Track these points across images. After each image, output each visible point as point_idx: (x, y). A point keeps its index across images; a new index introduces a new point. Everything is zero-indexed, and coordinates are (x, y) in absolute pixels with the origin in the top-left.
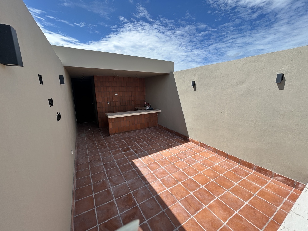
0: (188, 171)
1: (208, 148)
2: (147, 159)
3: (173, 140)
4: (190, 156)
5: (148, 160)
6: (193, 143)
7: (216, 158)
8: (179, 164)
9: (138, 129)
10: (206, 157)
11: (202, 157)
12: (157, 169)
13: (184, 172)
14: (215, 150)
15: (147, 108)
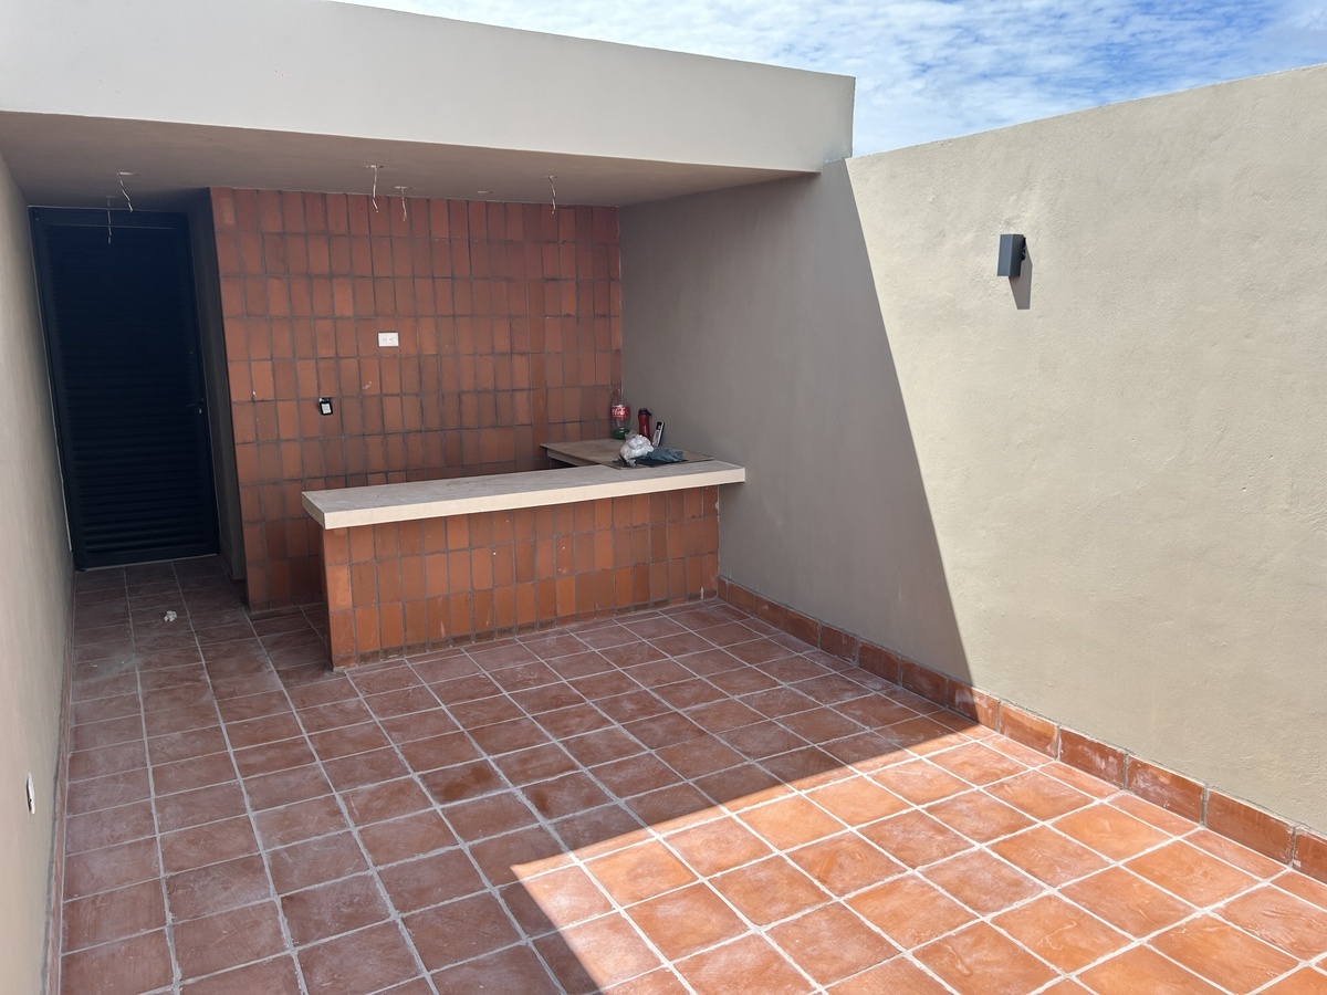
1: (1132, 775)
2: (634, 858)
3: (842, 708)
4: (981, 841)
5: (640, 864)
6: (1004, 738)
7: (1200, 860)
8: (894, 902)
9: (564, 620)
10: (1117, 855)
11: (1079, 855)
12: (709, 942)
13: (931, 973)
14: (1185, 798)
15: (637, 452)
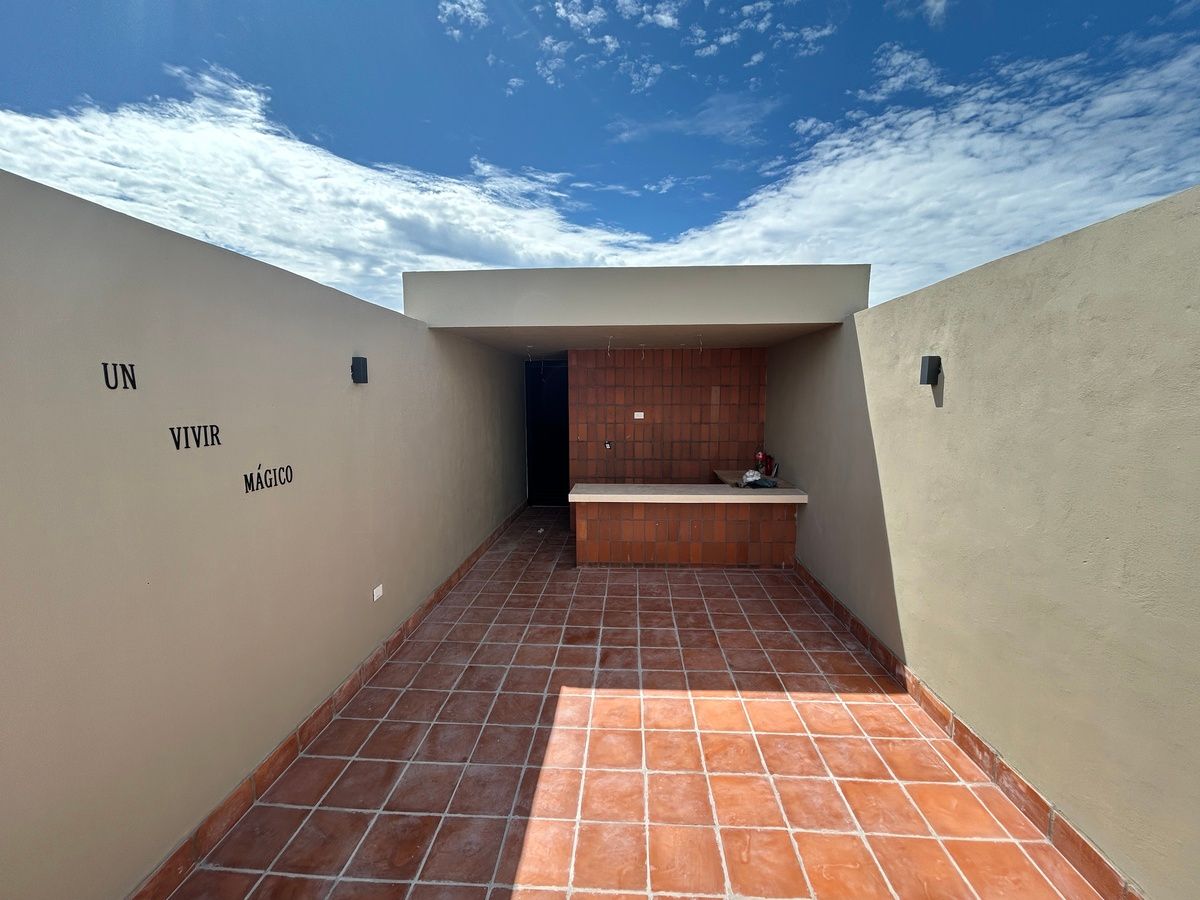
0: (753, 852)
1: (1000, 774)
2: (619, 703)
4: (836, 775)
5: (619, 709)
6: (920, 709)
8: (738, 791)
12: (615, 766)
15: (750, 479)
